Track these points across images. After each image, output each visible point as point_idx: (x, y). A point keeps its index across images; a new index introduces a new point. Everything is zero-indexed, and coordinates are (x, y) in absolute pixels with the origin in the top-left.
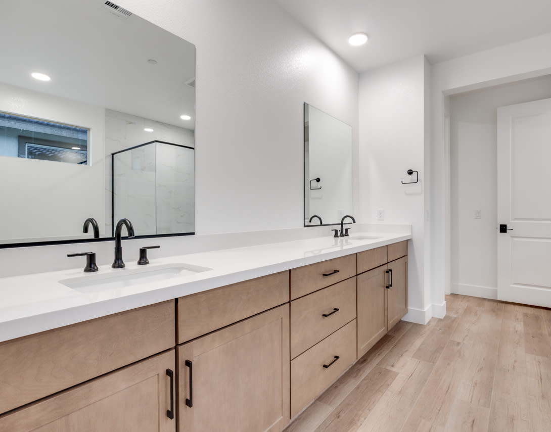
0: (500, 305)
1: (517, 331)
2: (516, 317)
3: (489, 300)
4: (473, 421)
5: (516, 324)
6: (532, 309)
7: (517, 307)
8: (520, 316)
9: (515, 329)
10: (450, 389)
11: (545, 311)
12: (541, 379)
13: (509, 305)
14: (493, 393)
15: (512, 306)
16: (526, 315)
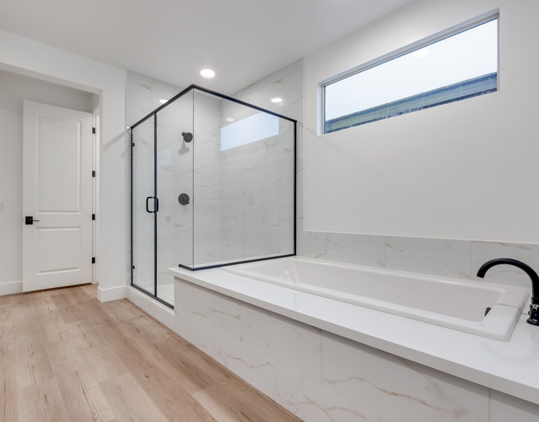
0: (26, 296)
1: (51, 311)
2: (46, 301)
3: (13, 295)
4: (45, 396)
5: (48, 306)
6: (57, 291)
7: (43, 294)
8: (49, 299)
9: (49, 310)
10: (7, 388)
11: (68, 289)
12: (85, 336)
13: (36, 293)
14: (52, 365)
15: (39, 294)
16: (53, 297)
